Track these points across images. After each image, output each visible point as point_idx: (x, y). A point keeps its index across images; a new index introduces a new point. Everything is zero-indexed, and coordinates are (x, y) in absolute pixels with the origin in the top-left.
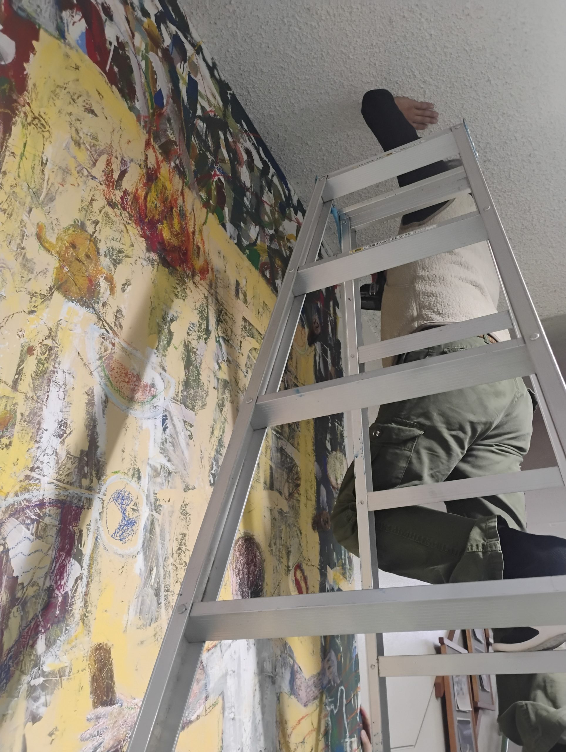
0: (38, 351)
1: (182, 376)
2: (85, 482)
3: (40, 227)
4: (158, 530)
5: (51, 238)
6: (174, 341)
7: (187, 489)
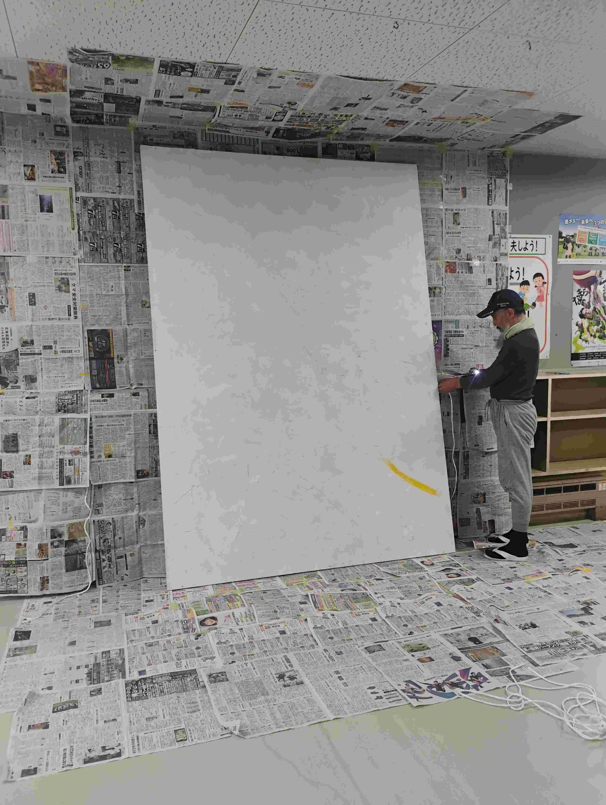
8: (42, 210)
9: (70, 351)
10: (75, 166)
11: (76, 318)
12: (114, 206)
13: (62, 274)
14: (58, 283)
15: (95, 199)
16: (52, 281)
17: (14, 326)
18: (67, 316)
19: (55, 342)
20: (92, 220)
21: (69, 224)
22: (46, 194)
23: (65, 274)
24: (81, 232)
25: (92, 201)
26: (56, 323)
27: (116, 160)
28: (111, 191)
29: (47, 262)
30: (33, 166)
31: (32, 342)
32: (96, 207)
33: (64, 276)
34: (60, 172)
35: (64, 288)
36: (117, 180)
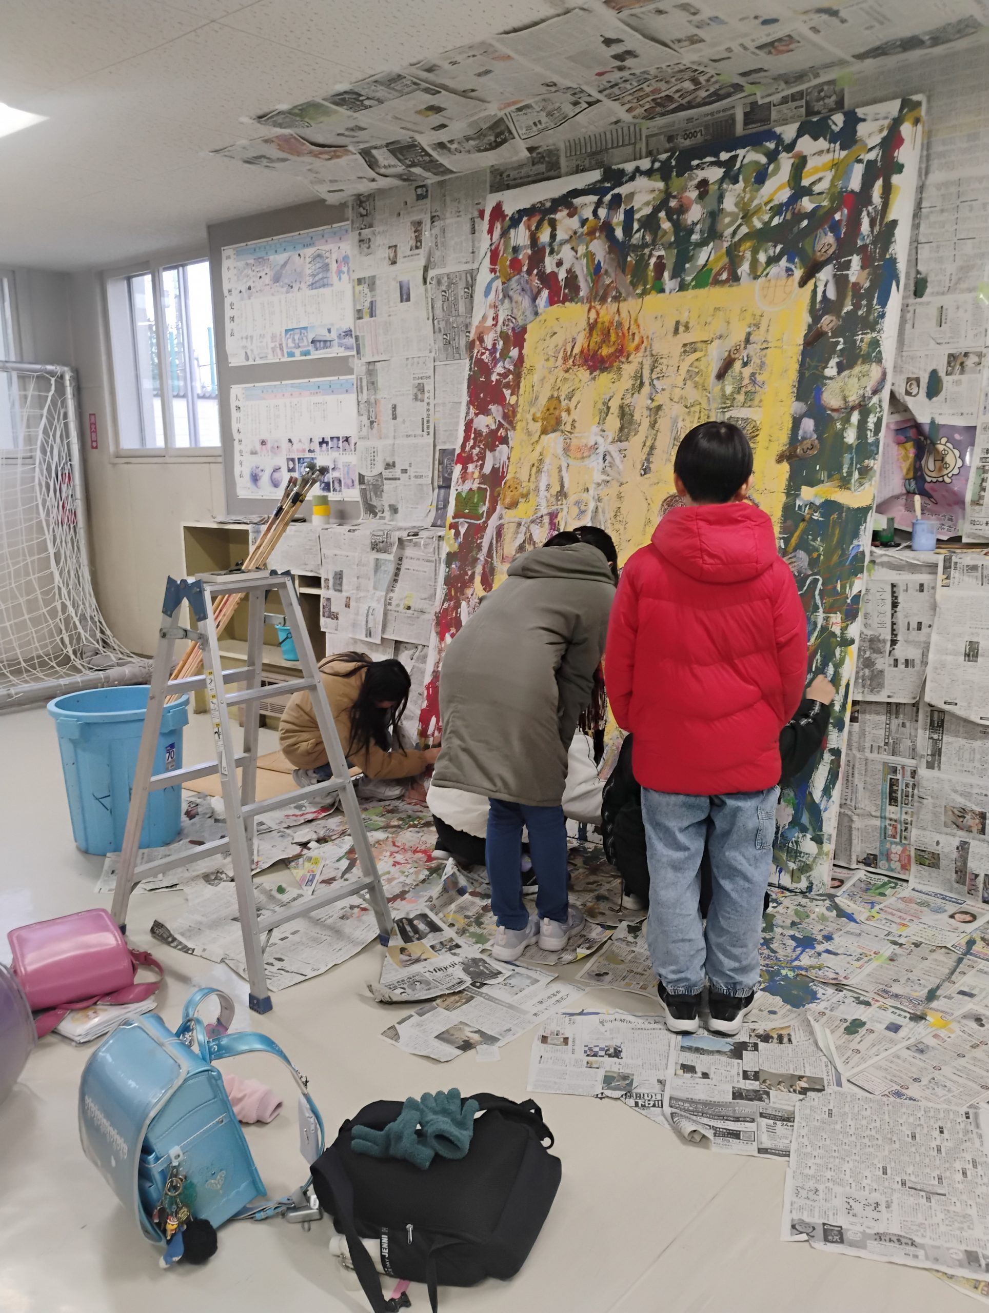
0: (536, 465)
1: (618, 425)
2: (559, 503)
3: (534, 415)
4: (600, 510)
5: (539, 415)
6: (611, 411)
7: (621, 484)
8: (402, 301)
9: (421, 476)
10: (431, 235)
11: (428, 433)
12: (467, 282)
13: (418, 379)
14: (415, 390)
15: (448, 275)
16: (410, 390)
17: (379, 444)
18: (421, 432)
19: (410, 465)
20: (446, 304)
21: (424, 314)
22: (404, 278)
23: (422, 378)
24: (436, 322)
25: (446, 279)
26: (412, 441)
27: (470, 216)
28: (464, 260)
29: (407, 365)
30: (396, 246)
31: (394, 465)
32: (449, 286)
33: (420, 381)
34: (417, 248)
35: (420, 396)
36: (471, 244)
